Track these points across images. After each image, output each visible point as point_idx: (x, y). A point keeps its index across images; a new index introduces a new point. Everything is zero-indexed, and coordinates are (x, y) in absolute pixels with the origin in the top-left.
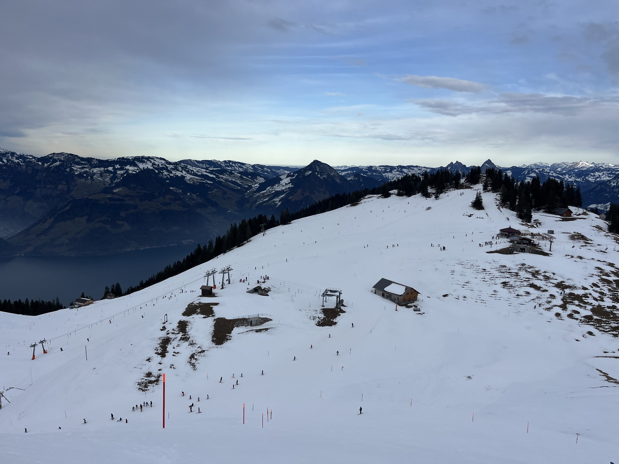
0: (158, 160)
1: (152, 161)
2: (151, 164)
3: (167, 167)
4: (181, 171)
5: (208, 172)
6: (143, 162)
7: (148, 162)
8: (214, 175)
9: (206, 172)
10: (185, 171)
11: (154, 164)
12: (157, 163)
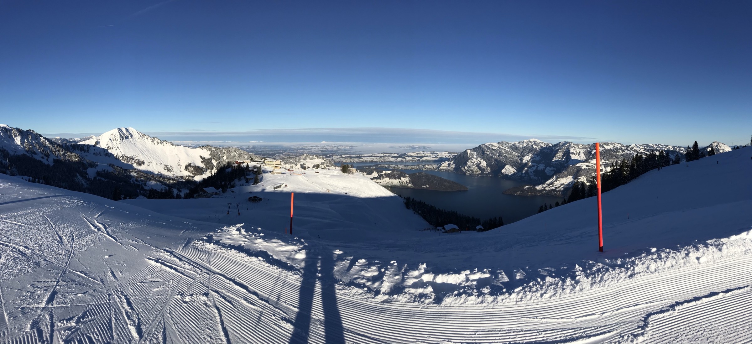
0: (617, 144)
1: (613, 145)
2: (613, 147)
3: (622, 149)
4: (630, 151)
5: (646, 151)
6: (607, 145)
7: (611, 145)
8: (649, 152)
9: (644, 151)
10: (632, 150)
11: (614, 146)
12: (616, 146)
